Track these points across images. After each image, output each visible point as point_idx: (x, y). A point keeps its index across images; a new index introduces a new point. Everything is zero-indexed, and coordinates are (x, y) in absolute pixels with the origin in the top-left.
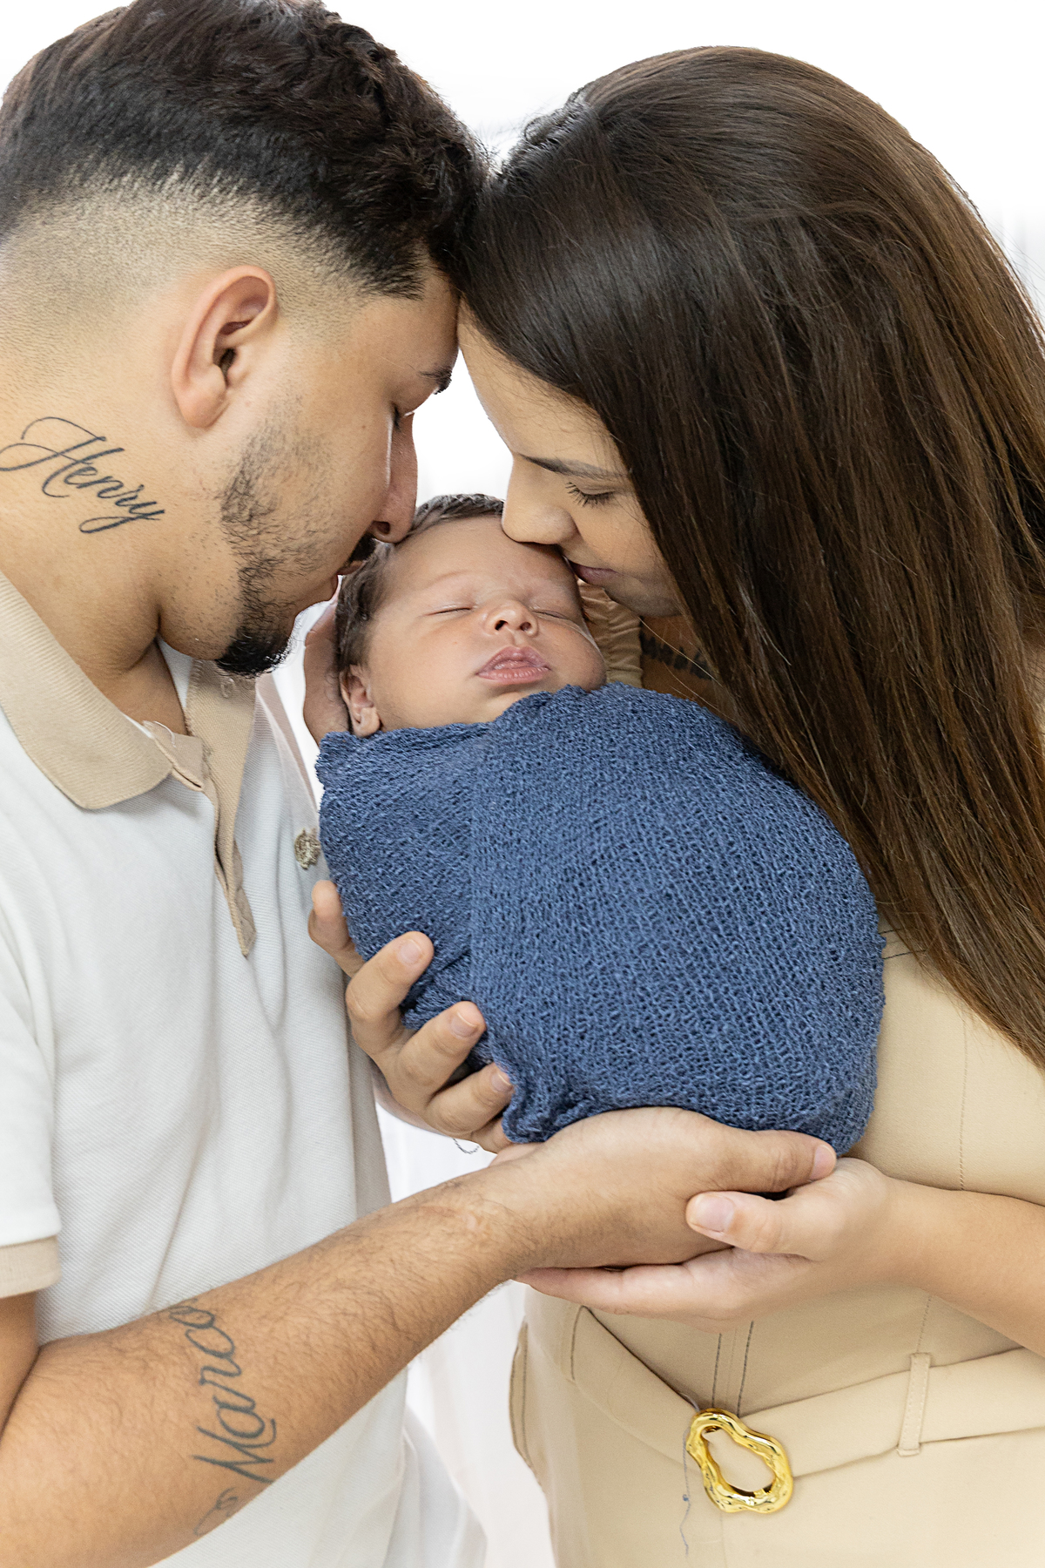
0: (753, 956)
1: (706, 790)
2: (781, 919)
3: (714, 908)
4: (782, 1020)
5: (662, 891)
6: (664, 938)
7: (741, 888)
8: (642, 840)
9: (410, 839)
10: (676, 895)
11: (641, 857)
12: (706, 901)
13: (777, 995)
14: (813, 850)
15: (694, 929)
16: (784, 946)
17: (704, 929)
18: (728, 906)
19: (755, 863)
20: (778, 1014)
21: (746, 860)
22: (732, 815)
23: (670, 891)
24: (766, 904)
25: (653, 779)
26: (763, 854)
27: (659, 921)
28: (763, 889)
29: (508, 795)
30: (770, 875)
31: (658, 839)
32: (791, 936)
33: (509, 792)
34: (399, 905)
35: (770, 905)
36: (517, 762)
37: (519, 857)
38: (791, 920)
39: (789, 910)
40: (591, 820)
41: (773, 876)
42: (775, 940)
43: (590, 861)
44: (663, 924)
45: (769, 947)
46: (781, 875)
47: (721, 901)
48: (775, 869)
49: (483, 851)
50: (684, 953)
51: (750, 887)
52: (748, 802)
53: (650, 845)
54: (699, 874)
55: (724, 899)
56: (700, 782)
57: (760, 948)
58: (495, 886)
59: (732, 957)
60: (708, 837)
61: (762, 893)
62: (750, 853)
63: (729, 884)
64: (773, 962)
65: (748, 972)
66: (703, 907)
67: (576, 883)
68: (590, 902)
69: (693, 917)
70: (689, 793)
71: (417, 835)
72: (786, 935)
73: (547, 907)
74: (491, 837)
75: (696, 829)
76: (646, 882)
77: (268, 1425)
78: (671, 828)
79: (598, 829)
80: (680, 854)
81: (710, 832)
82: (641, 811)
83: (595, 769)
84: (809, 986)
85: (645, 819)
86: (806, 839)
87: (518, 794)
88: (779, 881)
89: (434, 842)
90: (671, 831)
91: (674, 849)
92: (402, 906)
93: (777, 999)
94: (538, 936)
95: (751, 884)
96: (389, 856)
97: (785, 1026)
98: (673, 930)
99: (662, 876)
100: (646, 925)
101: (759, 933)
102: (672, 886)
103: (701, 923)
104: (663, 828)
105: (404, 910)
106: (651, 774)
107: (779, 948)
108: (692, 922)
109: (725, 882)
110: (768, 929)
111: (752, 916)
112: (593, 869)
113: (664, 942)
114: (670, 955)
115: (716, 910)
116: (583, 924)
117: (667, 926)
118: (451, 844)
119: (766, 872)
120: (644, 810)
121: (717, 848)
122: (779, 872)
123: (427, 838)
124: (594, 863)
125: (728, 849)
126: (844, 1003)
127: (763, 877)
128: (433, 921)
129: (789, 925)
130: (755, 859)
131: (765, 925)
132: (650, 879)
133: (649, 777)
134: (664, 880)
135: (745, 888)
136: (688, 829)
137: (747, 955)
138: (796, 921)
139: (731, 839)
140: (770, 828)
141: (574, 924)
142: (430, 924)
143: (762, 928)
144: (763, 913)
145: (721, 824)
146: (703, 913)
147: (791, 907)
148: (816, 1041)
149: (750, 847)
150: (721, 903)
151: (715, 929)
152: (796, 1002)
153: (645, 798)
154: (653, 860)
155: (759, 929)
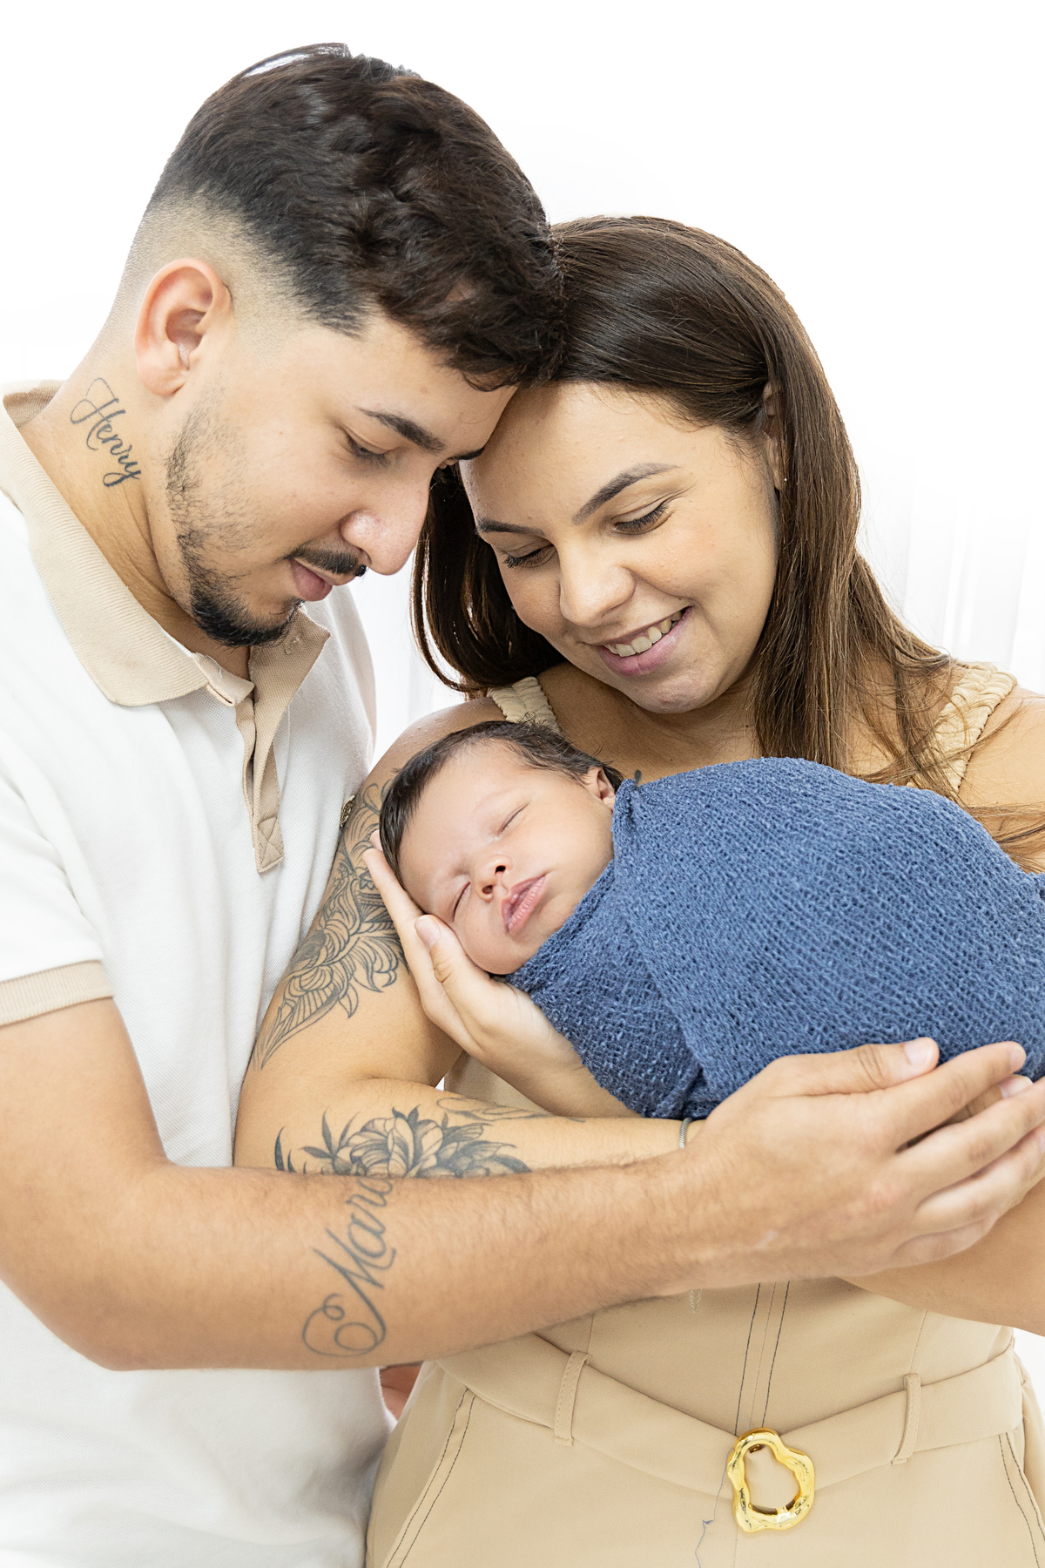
0: (926, 953)
1: (813, 838)
2: (930, 909)
3: (875, 929)
4: (973, 996)
5: (829, 942)
6: (851, 977)
7: (887, 902)
8: (790, 910)
9: (613, 1010)
10: (842, 938)
11: (798, 923)
12: (866, 928)
13: (960, 977)
14: (921, 837)
15: (869, 957)
16: (944, 930)
17: (877, 952)
18: (885, 923)
19: (885, 874)
20: (969, 993)
21: (877, 877)
22: (845, 845)
23: (835, 938)
24: (911, 903)
25: (767, 854)
26: (888, 863)
27: (841, 966)
28: (903, 893)
29: (664, 930)
30: (901, 877)
31: (803, 901)
32: (945, 919)
33: (663, 926)
34: (637, 1062)
35: (914, 902)
36: (654, 901)
37: (702, 973)
38: (938, 906)
39: (932, 899)
40: (744, 916)
41: (904, 876)
42: (934, 928)
43: (763, 950)
44: (844, 966)
45: (933, 937)
46: (910, 872)
47: (876, 922)
48: (902, 870)
49: (669, 983)
50: (873, 980)
51: (892, 897)
52: (850, 826)
53: (800, 910)
54: (849, 910)
55: (878, 918)
56: (804, 834)
57: (927, 942)
58: (695, 1004)
59: (911, 963)
60: (839, 876)
61: (904, 896)
62: (877, 867)
63: (875, 904)
64: (944, 949)
65: (929, 968)
66: (867, 935)
67: (762, 971)
68: (782, 981)
69: (864, 948)
70: (802, 849)
71: (616, 1004)
72: (941, 920)
73: (748, 999)
74: (669, 970)
75: (826, 874)
76: (814, 941)
77: (388, 1254)
78: (807, 886)
79: (753, 920)
80: (827, 903)
81: (838, 870)
82: (777, 886)
83: (719, 873)
84: (981, 954)
85: (783, 890)
86: (910, 830)
87: (671, 924)
88: (911, 878)
89: (633, 1001)
90: (809, 889)
91: (819, 901)
92: (640, 1061)
93: (961, 980)
94: (753, 1022)
95: (891, 893)
96: (604, 1030)
97: (978, 1000)
98: (855, 967)
99: (823, 929)
100: (832, 975)
101: (920, 930)
102: (834, 933)
103: (871, 949)
104: (801, 890)
105: (642, 1063)
106: (763, 851)
107: (941, 933)
108: (865, 952)
109: (872, 905)
110: (925, 923)
111: (907, 918)
112: (768, 954)
113: (853, 981)
114: (864, 987)
115: (877, 931)
116: (788, 1001)
117: (848, 966)
118: (647, 994)
119: (898, 877)
120: (778, 884)
121: (851, 880)
122: (907, 871)
123: (625, 1001)
124: (766, 949)
125: (859, 875)
126: (1014, 954)
127: (897, 882)
128: (667, 1059)
129: (938, 911)
130: (883, 870)
131: (920, 921)
132: (816, 938)
133: (764, 854)
134: (826, 933)
135: (889, 900)
136: (820, 878)
137: (921, 955)
138: (942, 905)
139: (856, 866)
140: (880, 838)
141: (779, 1004)
142: (666, 1062)
143: (920, 925)
144: (913, 912)
145: (842, 858)
146: (869, 940)
147: (932, 894)
148: (1009, 999)
149: (874, 862)
150: (878, 924)
151: (885, 947)
152: (977, 975)
153: (772, 874)
154: (809, 921)
155: (917, 927)
